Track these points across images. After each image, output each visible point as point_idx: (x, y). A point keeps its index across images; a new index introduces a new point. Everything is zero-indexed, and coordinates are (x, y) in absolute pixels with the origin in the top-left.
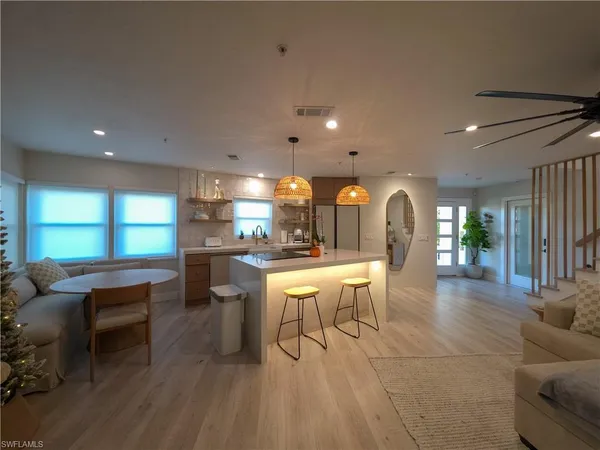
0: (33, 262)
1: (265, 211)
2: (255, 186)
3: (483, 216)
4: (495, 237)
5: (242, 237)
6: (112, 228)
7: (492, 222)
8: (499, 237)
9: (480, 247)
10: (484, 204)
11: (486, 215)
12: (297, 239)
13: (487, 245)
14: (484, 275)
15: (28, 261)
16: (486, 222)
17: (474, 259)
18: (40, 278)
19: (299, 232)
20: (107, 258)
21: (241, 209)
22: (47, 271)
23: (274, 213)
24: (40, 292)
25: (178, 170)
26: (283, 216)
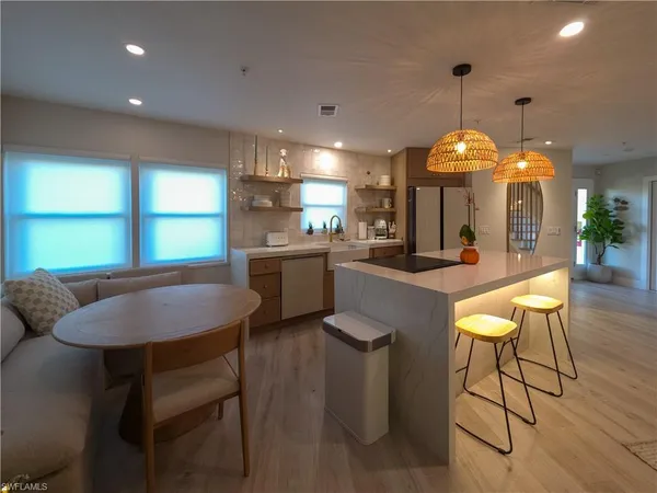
0: (16, 279)
1: (337, 195)
2: (325, 162)
3: (611, 202)
4: (632, 230)
5: (310, 231)
6: (137, 220)
7: (626, 209)
8: (639, 229)
9: (608, 242)
10: (612, 186)
11: (617, 200)
12: (378, 234)
13: (618, 239)
14: (614, 278)
15: (8, 279)
16: (616, 209)
17: (598, 258)
18: (30, 306)
19: (382, 224)
20: (130, 266)
21: (310, 193)
22: (41, 293)
23: (350, 199)
24: (31, 331)
25: (228, 134)
26: (360, 202)
